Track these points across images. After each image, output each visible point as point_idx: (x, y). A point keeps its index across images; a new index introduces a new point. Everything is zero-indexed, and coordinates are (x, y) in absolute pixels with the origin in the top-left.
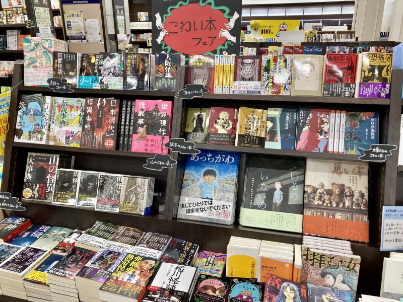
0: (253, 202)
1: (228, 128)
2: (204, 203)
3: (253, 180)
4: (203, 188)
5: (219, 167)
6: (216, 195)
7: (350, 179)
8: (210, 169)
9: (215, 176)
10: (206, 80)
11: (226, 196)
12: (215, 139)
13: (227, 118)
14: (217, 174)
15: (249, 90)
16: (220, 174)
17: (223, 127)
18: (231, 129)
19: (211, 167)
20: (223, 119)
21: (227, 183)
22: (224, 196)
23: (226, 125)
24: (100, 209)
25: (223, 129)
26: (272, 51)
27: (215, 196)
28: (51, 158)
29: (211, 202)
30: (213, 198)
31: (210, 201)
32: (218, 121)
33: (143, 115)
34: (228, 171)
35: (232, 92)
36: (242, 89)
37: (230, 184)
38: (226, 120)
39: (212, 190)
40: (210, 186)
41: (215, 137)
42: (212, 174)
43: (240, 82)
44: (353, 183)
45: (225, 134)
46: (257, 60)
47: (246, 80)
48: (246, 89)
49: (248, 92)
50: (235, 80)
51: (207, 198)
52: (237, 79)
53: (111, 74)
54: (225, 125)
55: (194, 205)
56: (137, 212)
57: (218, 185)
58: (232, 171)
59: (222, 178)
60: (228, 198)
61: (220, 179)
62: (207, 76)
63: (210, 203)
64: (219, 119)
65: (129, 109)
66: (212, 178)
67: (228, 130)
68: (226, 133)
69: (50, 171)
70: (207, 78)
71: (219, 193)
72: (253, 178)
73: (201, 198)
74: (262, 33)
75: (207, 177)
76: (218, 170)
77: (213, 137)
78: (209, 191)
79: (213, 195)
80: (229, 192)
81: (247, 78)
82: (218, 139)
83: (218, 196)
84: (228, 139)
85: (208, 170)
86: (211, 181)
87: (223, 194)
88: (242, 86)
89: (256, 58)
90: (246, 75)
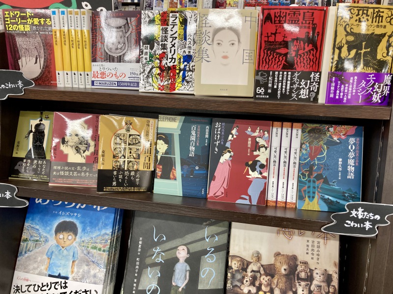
0: (138, 283)
1: (87, 153)
2: (53, 285)
3: (140, 243)
4: (53, 257)
5: (82, 217)
6: (75, 270)
7: (308, 246)
8: (68, 220)
9: (76, 234)
10: (42, 60)
11: (92, 272)
12: (62, 173)
14: (80, 230)
15: (120, 79)
16: (84, 230)
17: (78, 150)
18: (92, 154)
19: (70, 216)
20: (77, 135)
21: (95, 248)
22: (89, 272)
23: (83, 147)
25: (78, 155)
27: (72, 272)
29: (65, 283)
30: (70, 276)
32: (67, 138)
34: (97, 225)
35: (90, 83)
36: (107, 79)
37: (100, 250)
39: (68, 260)
40: (65, 252)
41: (62, 170)
42: (71, 231)
44: (313, 254)
45: (81, 165)
46: (133, 19)
48: (114, 79)
49: (119, 83)
50: (94, 60)
51: (59, 276)
52: (98, 58)
54: (80, 146)
55: (36, 289)
57: (79, 252)
58: (106, 225)
59: (86, 238)
60: (95, 276)
61: (83, 239)
63: (63, 285)
66: (70, 237)
67: (87, 156)
68: (83, 161)
70: (42, 54)
71: (79, 266)
72: (141, 238)
75: (61, 236)
76: (82, 223)
77: (57, 171)
78: (63, 262)
79: (70, 270)
80: (98, 264)
82: (67, 173)
83: (78, 272)
84: (87, 174)
85: (64, 222)
87: (86, 268)
88: (107, 72)
89: (130, 17)
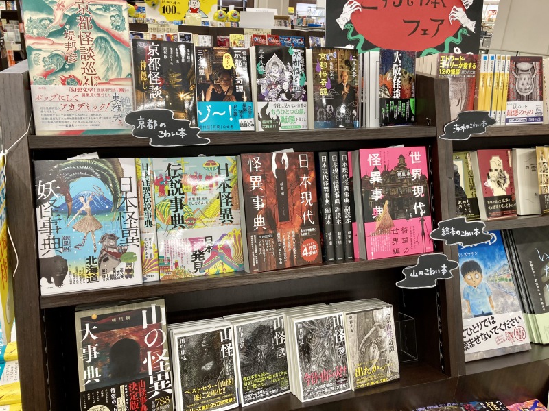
0: (544, 301)
1: (506, 186)
2: (483, 324)
3: (532, 265)
4: (470, 298)
5: (479, 254)
6: (494, 304)
8: (468, 260)
9: (480, 271)
10: (463, 102)
11: (509, 302)
12: (494, 207)
13: (502, 168)
14: (482, 267)
15: (530, 115)
16: (486, 266)
18: (509, 186)
19: (468, 256)
20: (496, 170)
21: (502, 279)
22: (506, 302)
24: (312, 396)
25: (500, 188)
26: (237, 42)
27: (493, 307)
28: (144, 313)
29: (492, 318)
30: (492, 311)
31: (490, 317)
32: (490, 173)
33: (379, 181)
34: (494, 258)
35: (505, 121)
36: (519, 116)
37: (506, 280)
38: (501, 171)
39: (484, 297)
40: (478, 290)
41: (493, 204)
42: (475, 270)
43: (516, 102)
47: (523, 100)
48: (524, 115)
49: (528, 119)
50: (508, 100)
51: (483, 314)
52: (511, 98)
53: (284, 96)
54: (500, 180)
55: (470, 333)
56: (389, 377)
57: (490, 287)
58: (502, 257)
59: (491, 273)
60: (512, 305)
61: (488, 275)
62: (465, 94)
63: (491, 321)
64: (491, 170)
65: (335, 170)
66: (477, 276)
68: (505, 193)
69: (149, 345)
71: (496, 300)
72: (531, 262)
73: (475, 316)
74: (164, 12)
75: (469, 277)
76: (481, 259)
78: (481, 300)
79: (489, 306)
80: (511, 293)
81: (525, 95)
82: (497, 207)
83: (498, 305)
84: (509, 205)
85: (466, 263)
86: (477, 281)
87: (502, 300)
88: (519, 110)
90: (523, 90)
